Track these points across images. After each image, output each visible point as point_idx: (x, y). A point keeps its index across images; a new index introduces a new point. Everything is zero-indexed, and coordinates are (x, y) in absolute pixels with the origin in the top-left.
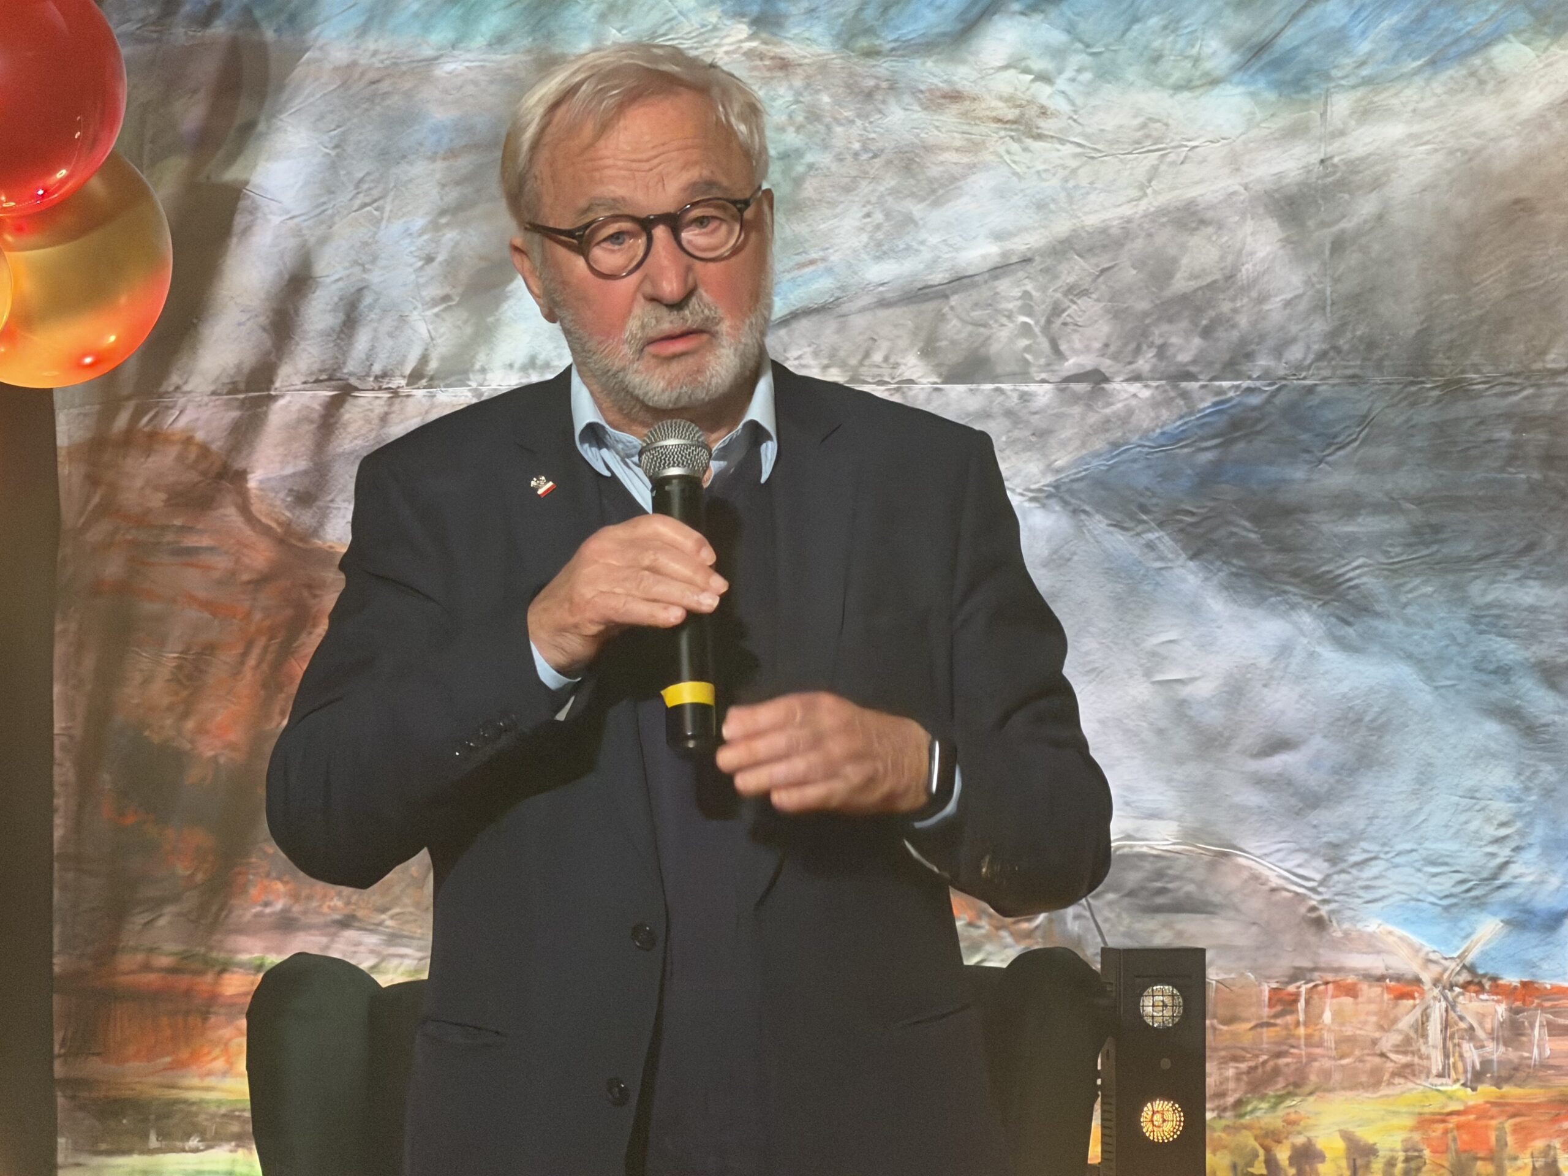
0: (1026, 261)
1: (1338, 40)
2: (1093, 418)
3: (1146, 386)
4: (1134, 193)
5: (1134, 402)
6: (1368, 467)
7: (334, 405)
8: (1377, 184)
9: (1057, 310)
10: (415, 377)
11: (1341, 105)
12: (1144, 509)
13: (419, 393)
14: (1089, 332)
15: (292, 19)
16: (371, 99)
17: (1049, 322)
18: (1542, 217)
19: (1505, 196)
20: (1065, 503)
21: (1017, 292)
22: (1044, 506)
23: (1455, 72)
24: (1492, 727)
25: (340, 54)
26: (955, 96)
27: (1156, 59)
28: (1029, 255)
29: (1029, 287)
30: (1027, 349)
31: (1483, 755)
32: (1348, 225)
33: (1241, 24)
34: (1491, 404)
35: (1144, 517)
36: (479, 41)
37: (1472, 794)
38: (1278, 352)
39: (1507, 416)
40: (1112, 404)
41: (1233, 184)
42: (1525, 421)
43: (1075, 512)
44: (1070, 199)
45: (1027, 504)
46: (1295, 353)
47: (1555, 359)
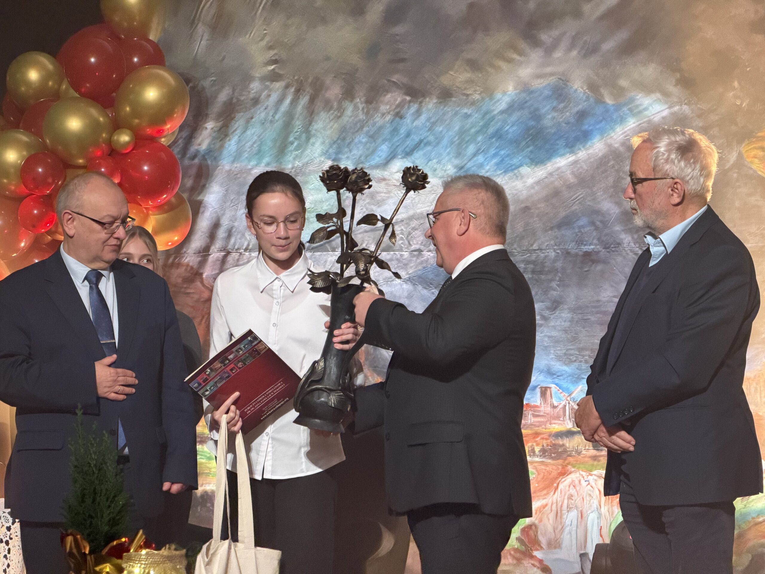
0: (402, 221)
2: (419, 261)
3: (432, 253)
4: (430, 204)
5: (429, 257)
7: (225, 257)
9: (410, 234)
10: (246, 250)
12: (431, 284)
13: (247, 254)
14: (418, 239)
15: (215, 158)
16: (235, 179)
17: (408, 236)
18: (532, 211)
19: (523, 205)
20: (411, 282)
21: (399, 229)
22: (406, 283)
23: (510, 174)
25: (227, 168)
26: (384, 179)
27: (435, 170)
28: (403, 219)
29: (403, 228)
30: (402, 243)
33: (456, 162)
35: (431, 286)
36: (263, 165)
39: (523, 261)
40: (423, 257)
43: (414, 284)
44: (413, 206)
45: (402, 283)
47: (535, 247)
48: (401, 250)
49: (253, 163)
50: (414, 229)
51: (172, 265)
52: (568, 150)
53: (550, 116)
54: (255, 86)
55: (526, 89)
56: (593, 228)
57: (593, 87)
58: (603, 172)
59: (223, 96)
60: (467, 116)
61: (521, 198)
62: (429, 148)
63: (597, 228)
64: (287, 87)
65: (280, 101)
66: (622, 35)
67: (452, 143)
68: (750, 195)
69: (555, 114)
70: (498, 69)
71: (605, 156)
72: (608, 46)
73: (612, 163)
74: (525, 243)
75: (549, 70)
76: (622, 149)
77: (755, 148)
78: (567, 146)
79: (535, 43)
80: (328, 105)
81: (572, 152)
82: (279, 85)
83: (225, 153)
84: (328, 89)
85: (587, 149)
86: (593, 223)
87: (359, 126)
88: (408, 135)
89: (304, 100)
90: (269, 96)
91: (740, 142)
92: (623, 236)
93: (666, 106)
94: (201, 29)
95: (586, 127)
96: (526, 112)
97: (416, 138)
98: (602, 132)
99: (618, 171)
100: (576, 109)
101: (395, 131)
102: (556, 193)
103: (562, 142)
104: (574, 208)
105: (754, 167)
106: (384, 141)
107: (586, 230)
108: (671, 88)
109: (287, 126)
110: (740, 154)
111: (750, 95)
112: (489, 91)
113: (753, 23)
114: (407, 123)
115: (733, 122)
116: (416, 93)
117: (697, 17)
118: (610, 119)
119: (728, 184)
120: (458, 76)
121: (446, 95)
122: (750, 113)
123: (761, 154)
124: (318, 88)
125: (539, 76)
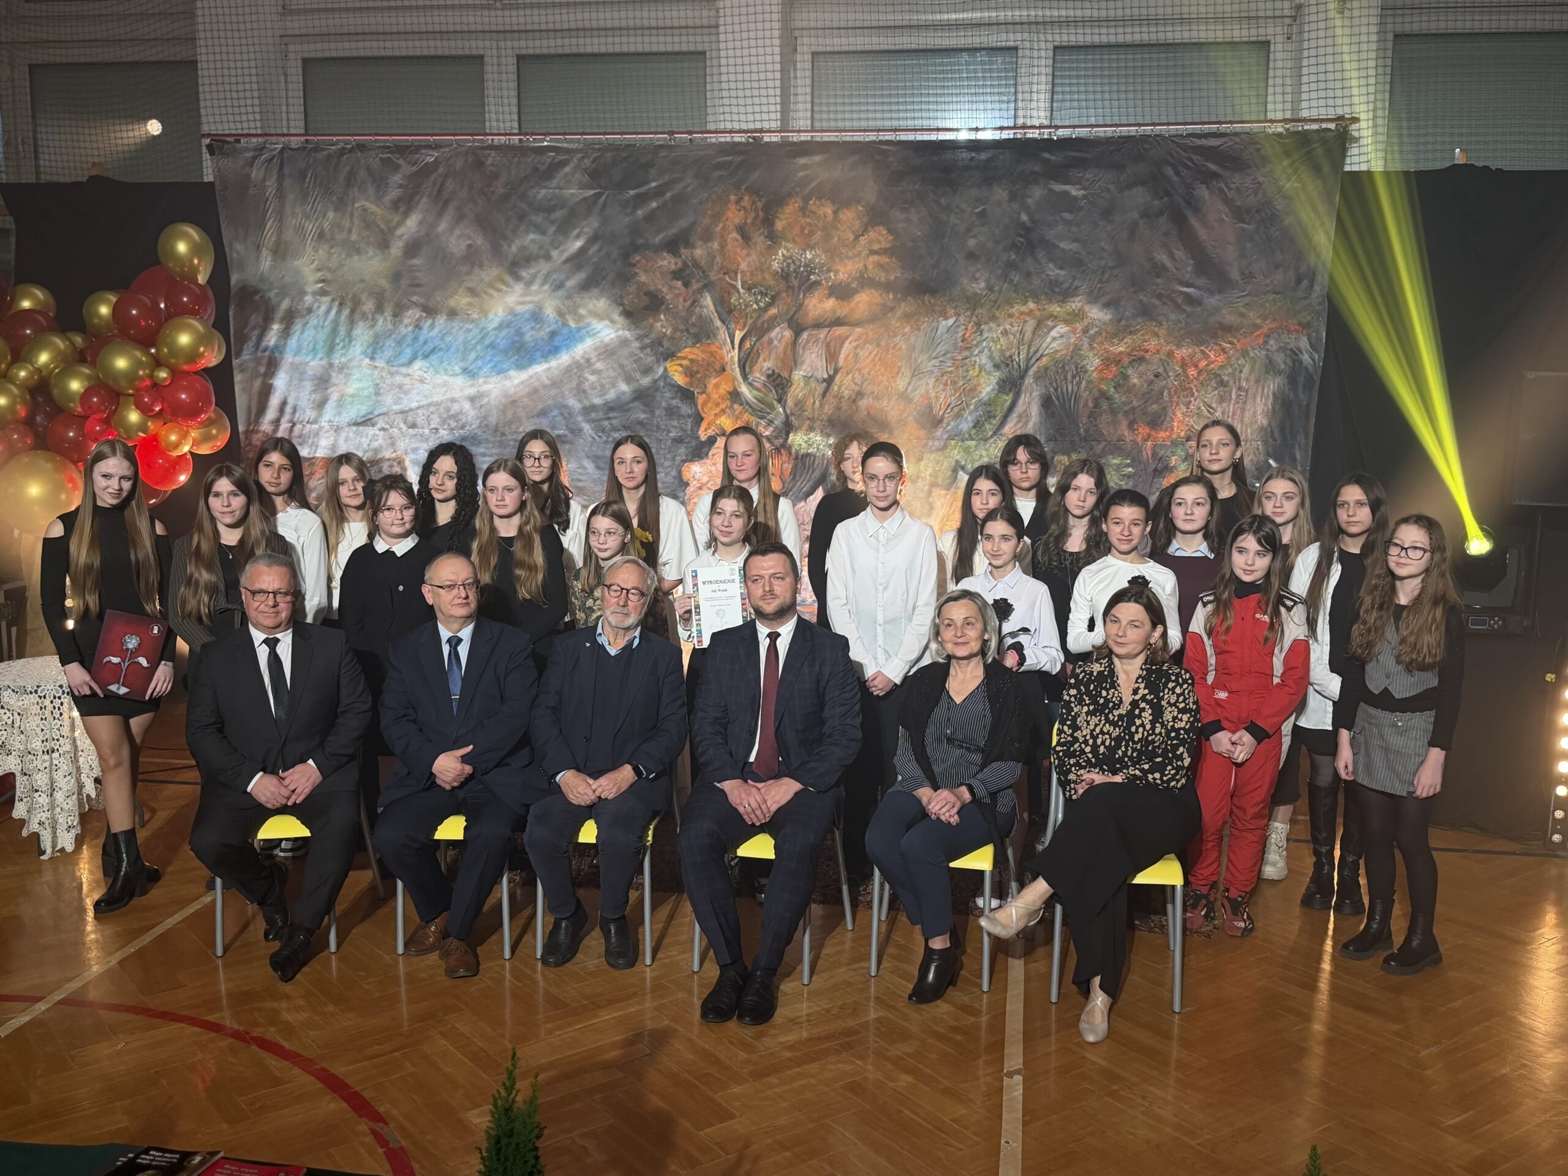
0: (423, 407)
1: (480, 368)
4: (443, 395)
6: (487, 448)
7: (292, 427)
8: (488, 396)
10: (308, 422)
11: (481, 380)
13: (309, 425)
16: (297, 369)
18: (517, 403)
19: (512, 399)
23: (503, 376)
25: (290, 360)
26: (409, 375)
27: (447, 370)
28: (424, 405)
32: (483, 403)
33: (462, 364)
36: (317, 359)
38: (470, 426)
41: (461, 394)
44: (431, 396)
48: (423, 428)
49: (310, 357)
50: (432, 413)
51: (252, 431)
52: (543, 359)
53: (529, 334)
54: (309, 299)
55: (512, 313)
57: (561, 314)
58: (569, 378)
59: (285, 305)
60: (469, 331)
61: (510, 394)
62: (440, 353)
63: (565, 418)
64: (333, 300)
65: (328, 311)
66: (581, 276)
67: (458, 350)
68: (673, 398)
69: (533, 333)
70: (491, 296)
71: (569, 366)
72: (570, 283)
74: (514, 427)
76: (582, 361)
77: (675, 365)
78: (542, 356)
79: (518, 278)
80: (364, 317)
81: (546, 361)
82: (326, 299)
83: (288, 349)
84: (364, 304)
85: (557, 360)
86: (562, 414)
87: (388, 335)
88: (425, 342)
89: (346, 312)
90: (319, 307)
91: (666, 359)
92: (583, 424)
93: (613, 331)
94: (264, 252)
95: (556, 343)
96: (512, 330)
97: (431, 345)
98: (568, 347)
99: (579, 377)
100: (548, 330)
101: (416, 339)
102: (536, 391)
104: (548, 403)
105: (675, 378)
106: (408, 345)
107: (558, 419)
108: (616, 317)
109: (334, 331)
110: (666, 369)
111: (672, 325)
112: (484, 313)
113: (674, 272)
114: (425, 333)
115: (660, 344)
116: (430, 311)
117: (634, 265)
118: (574, 338)
119: (657, 390)
120: (461, 300)
121: (452, 314)
122: (672, 338)
123: (680, 369)
124: (356, 303)
125: (521, 303)
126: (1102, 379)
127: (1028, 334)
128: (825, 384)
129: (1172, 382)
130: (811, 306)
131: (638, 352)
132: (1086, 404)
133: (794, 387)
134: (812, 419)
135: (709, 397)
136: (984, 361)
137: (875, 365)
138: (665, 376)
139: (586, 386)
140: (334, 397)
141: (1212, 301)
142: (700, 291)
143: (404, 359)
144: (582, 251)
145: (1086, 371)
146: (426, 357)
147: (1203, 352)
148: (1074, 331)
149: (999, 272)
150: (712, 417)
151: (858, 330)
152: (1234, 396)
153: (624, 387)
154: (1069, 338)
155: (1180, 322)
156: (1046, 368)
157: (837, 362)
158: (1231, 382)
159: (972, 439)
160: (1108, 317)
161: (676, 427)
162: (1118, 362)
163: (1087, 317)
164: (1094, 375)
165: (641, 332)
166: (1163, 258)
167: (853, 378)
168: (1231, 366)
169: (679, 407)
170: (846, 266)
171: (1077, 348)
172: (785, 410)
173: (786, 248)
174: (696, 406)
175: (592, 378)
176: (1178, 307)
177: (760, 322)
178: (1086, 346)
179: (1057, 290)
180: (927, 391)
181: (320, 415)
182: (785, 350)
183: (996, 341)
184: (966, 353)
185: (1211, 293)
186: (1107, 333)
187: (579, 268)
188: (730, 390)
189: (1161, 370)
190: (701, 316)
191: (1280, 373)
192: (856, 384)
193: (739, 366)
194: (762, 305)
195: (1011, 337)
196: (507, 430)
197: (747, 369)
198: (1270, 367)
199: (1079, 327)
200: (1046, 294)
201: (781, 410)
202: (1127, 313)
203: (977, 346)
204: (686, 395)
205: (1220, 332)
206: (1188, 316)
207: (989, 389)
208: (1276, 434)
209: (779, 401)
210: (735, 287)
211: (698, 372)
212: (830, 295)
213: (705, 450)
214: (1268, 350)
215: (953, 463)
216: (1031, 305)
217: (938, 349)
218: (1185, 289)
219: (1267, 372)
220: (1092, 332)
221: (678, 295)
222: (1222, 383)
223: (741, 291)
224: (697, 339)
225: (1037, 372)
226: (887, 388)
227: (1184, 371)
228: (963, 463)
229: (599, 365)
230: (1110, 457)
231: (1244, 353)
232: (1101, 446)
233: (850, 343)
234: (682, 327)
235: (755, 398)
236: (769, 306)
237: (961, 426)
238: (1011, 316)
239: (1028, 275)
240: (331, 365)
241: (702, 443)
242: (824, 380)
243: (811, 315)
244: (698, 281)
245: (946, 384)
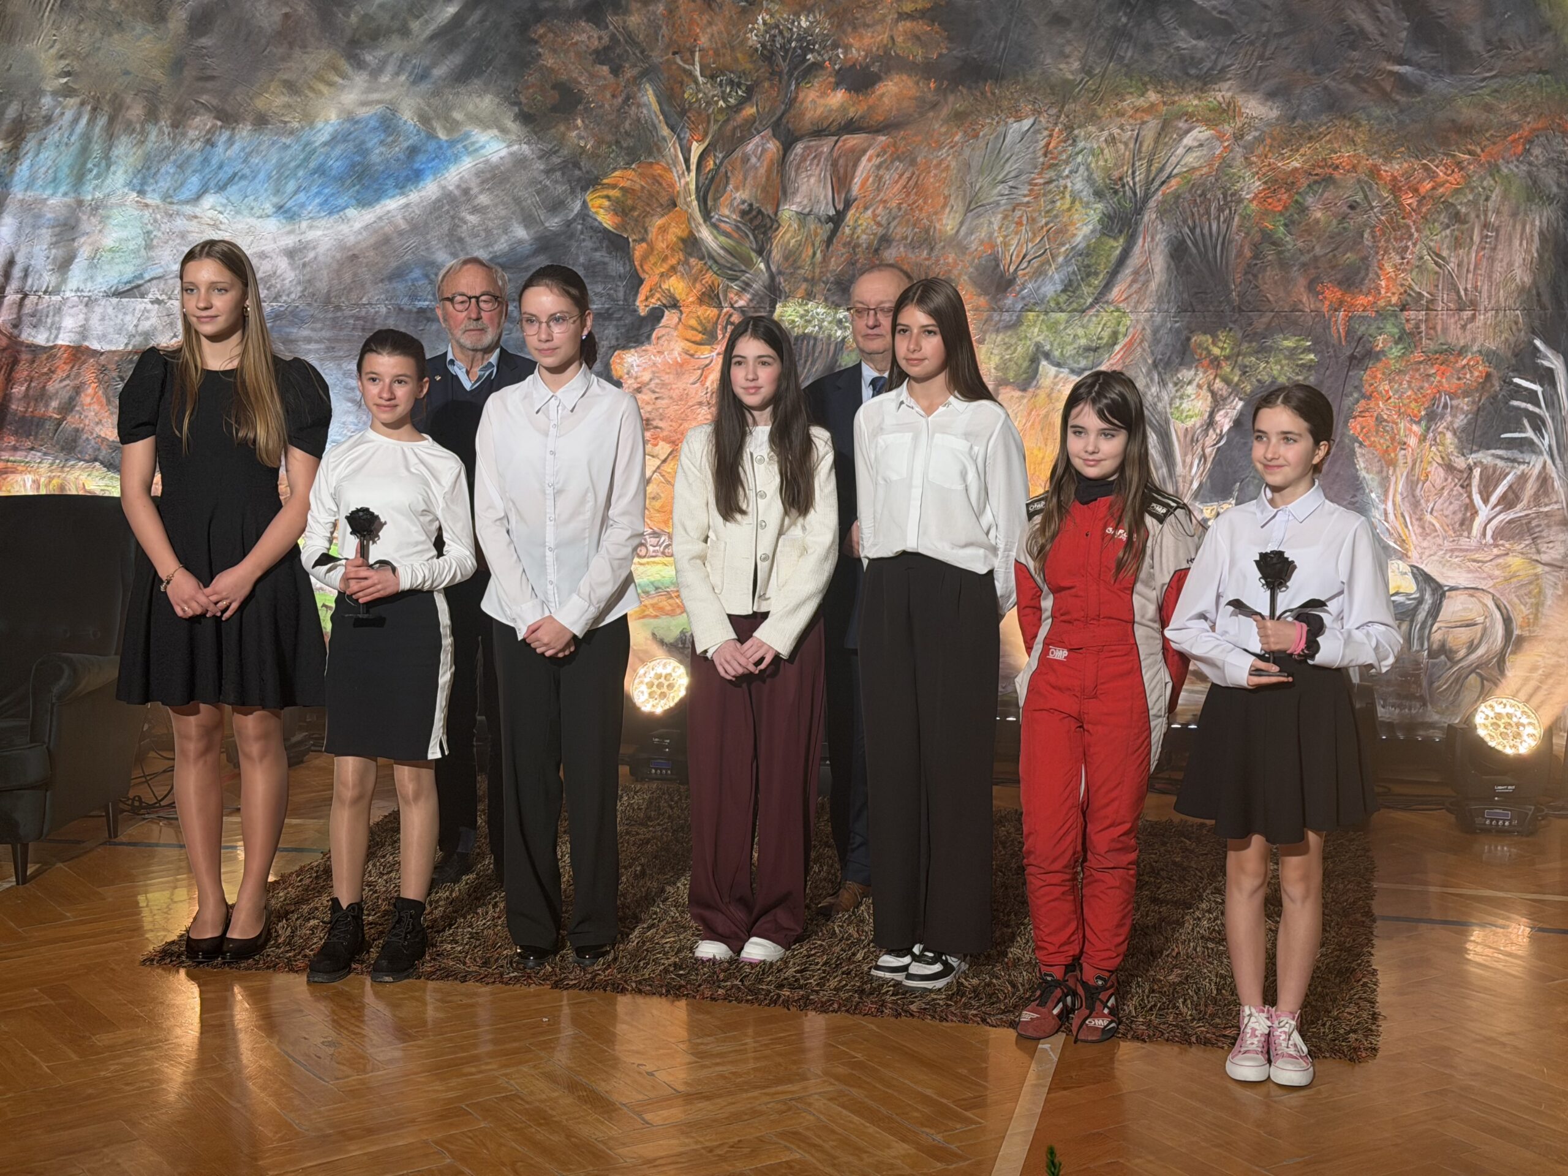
1: (302, 206)
6: (313, 330)
7: (23, 299)
8: (314, 248)
10: (45, 292)
11: (304, 224)
13: (47, 297)
15: (6, 185)
16: (30, 210)
18: (360, 259)
19: (350, 253)
23: (336, 216)
24: (350, 404)
25: (20, 196)
26: (196, 217)
27: (252, 209)
31: (348, 412)
32: (307, 260)
33: (275, 200)
34: (347, 313)
36: (60, 194)
37: (344, 423)
38: (288, 295)
39: (352, 316)
41: (275, 246)
42: (357, 318)
46: (293, 296)
47: (364, 300)
49: (49, 192)
52: (398, 191)
53: (377, 151)
54: (47, 101)
55: (350, 118)
56: (427, 282)
57: (424, 119)
58: (437, 218)
59: (13, 109)
60: (286, 147)
61: (348, 244)
62: (243, 183)
64: (82, 104)
65: (76, 121)
66: (455, 60)
67: (269, 177)
68: (596, 250)
69: (383, 149)
70: (320, 94)
71: (438, 200)
72: (439, 72)
73: (447, 207)
74: (354, 296)
75: (375, 96)
76: (456, 192)
77: (599, 197)
78: (396, 186)
79: (359, 64)
80: (129, 129)
81: (402, 194)
82: (73, 101)
83: (16, 179)
84: (128, 108)
85: (419, 191)
86: (427, 276)
87: (164, 155)
88: (220, 167)
89: (102, 121)
90: (63, 114)
91: (584, 189)
93: (504, 145)
95: (416, 166)
96: (351, 145)
97: (228, 171)
98: (436, 171)
99: (453, 218)
100: (405, 145)
101: (206, 161)
102: (386, 240)
103: (391, 182)
104: (406, 258)
105: (599, 218)
106: (195, 171)
107: (420, 283)
108: (509, 123)
109: (84, 151)
110: (584, 203)
111: (594, 135)
112: (309, 119)
113: (597, 52)
114: (219, 152)
115: (577, 165)
116: (228, 118)
117: (536, 42)
118: (443, 157)
119: (571, 236)
120: (274, 100)
121: (261, 121)
122: (594, 156)
123: (607, 203)
124: (117, 108)
125: (364, 104)
126: (1265, 214)
127: (1148, 144)
128: (831, 225)
129: (1377, 216)
130: (808, 103)
131: (542, 177)
132: (1240, 254)
133: (782, 230)
134: (812, 281)
135: (651, 248)
136: (1079, 186)
137: (908, 194)
138: (584, 214)
139: (463, 232)
140: (84, 253)
141: (1439, 86)
142: (636, 81)
143: (186, 193)
144: (457, 20)
145: (1240, 201)
146: (221, 188)
147: (1426, 168)
148: (1220, 137)
149: (1102, 44)
150: (657, 278)
151: (882, 138)
152: (1476, 238)
153: (521, 232)
154: (1212, 148)
155: (1388, 120)
156: (1177, 197)
157: (849, 191)
158: (1473, 215)
159: (1062, 311)
160: (1274, 114)
161: (601, 296)
162: (1290, 186)
163: (1241, 114)
164: (1253, 206)
165: (546, 147)
166: (1360, 17)
167: (875, 216)
168: (1472, 190)
169: (605, 263)
170: (861, 37)
171: (1226, 164)
172: (768, 267)
173: (768, 11)
174: (631, 261)
175: (473, 219)
176: (1385, 97)
177: (729, 127)
178: (1239, 161)
179: (1193, 71)
180: (990, 235)
181: (64, 281)
182: (769, 171)
183: (1096, 154)
184: (1051, 174)
185: (1437, 72)
186: (1273, 139)
187: (451, 46)
188: (685, 235)
189: (1359, 198)
190: (639, 120)
191: (1551, 199)
192: (879, 224)
193: (698, 198)
194: (732, 101)
195: (1122, 147)
196: (344, 302)
197: (710, 203)
198: (1534, 191)
199: (1228, 129)
200: (1176, 79)
201: (762, 266)
202: (1304, 108)
203: (1067, 162)
204: (617, 244)
205: (1453, 136)
206: (1401, 111)
207: (1086, 230)
208: (1546, 299)
209: (760, 252)
210: (690, 74)
211: (633, 208)
212: (837, 85)
213: (645, 330)
214: (1530, 164)
215: (1032, 348)
216: (1152, 96)
217: (1007, 168)
218: (1396, 68)
219: (1529, 199)
220: (1249, 138)
221: (605, 87)
222: (1457, 218)
223: (701, 79)
224: (632, 156)
225: (1163, 202)
226: (927, 231)
227: (1396, 198)
228: (1047, 348)
229: (484, 199)
230: (1279, 337)
231: (1493, 170)
232: (1265, 320)
233: (869, 160)
234: (609, 138)
235: (723, 248)
236: (742, 102)
237: (1043, 290)
238: (1120, 114)
239: (1147, 48)
240: (80, 203)
241: (643, 319)
242: (830, 219)
243: (808, 115)
244: (634, 66)
245: (1019, 223)
